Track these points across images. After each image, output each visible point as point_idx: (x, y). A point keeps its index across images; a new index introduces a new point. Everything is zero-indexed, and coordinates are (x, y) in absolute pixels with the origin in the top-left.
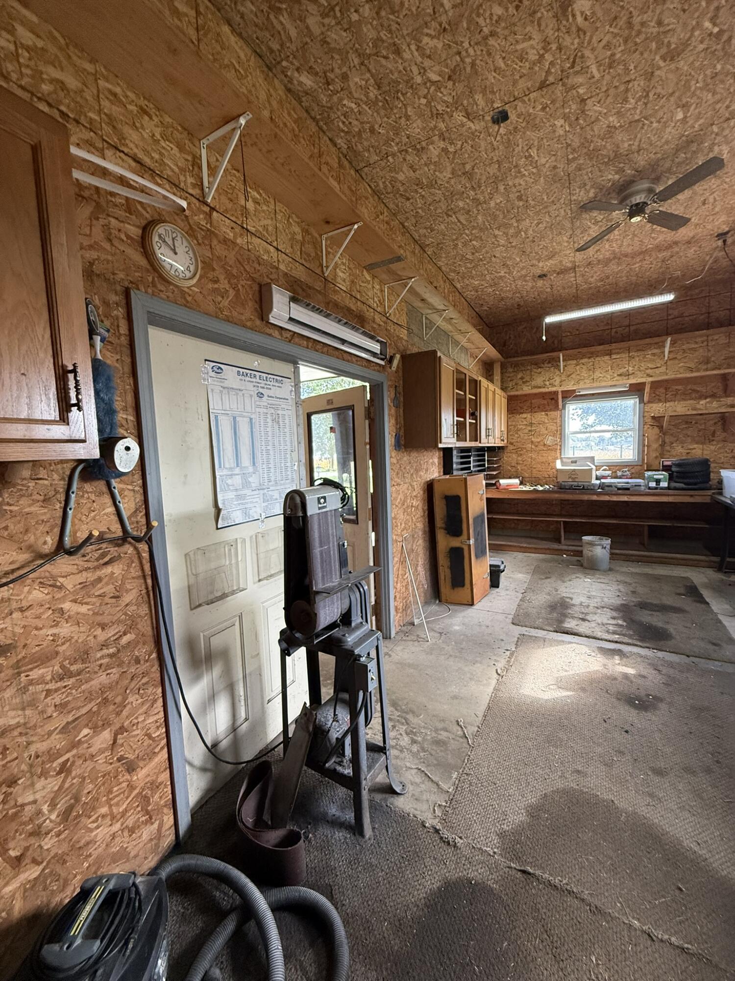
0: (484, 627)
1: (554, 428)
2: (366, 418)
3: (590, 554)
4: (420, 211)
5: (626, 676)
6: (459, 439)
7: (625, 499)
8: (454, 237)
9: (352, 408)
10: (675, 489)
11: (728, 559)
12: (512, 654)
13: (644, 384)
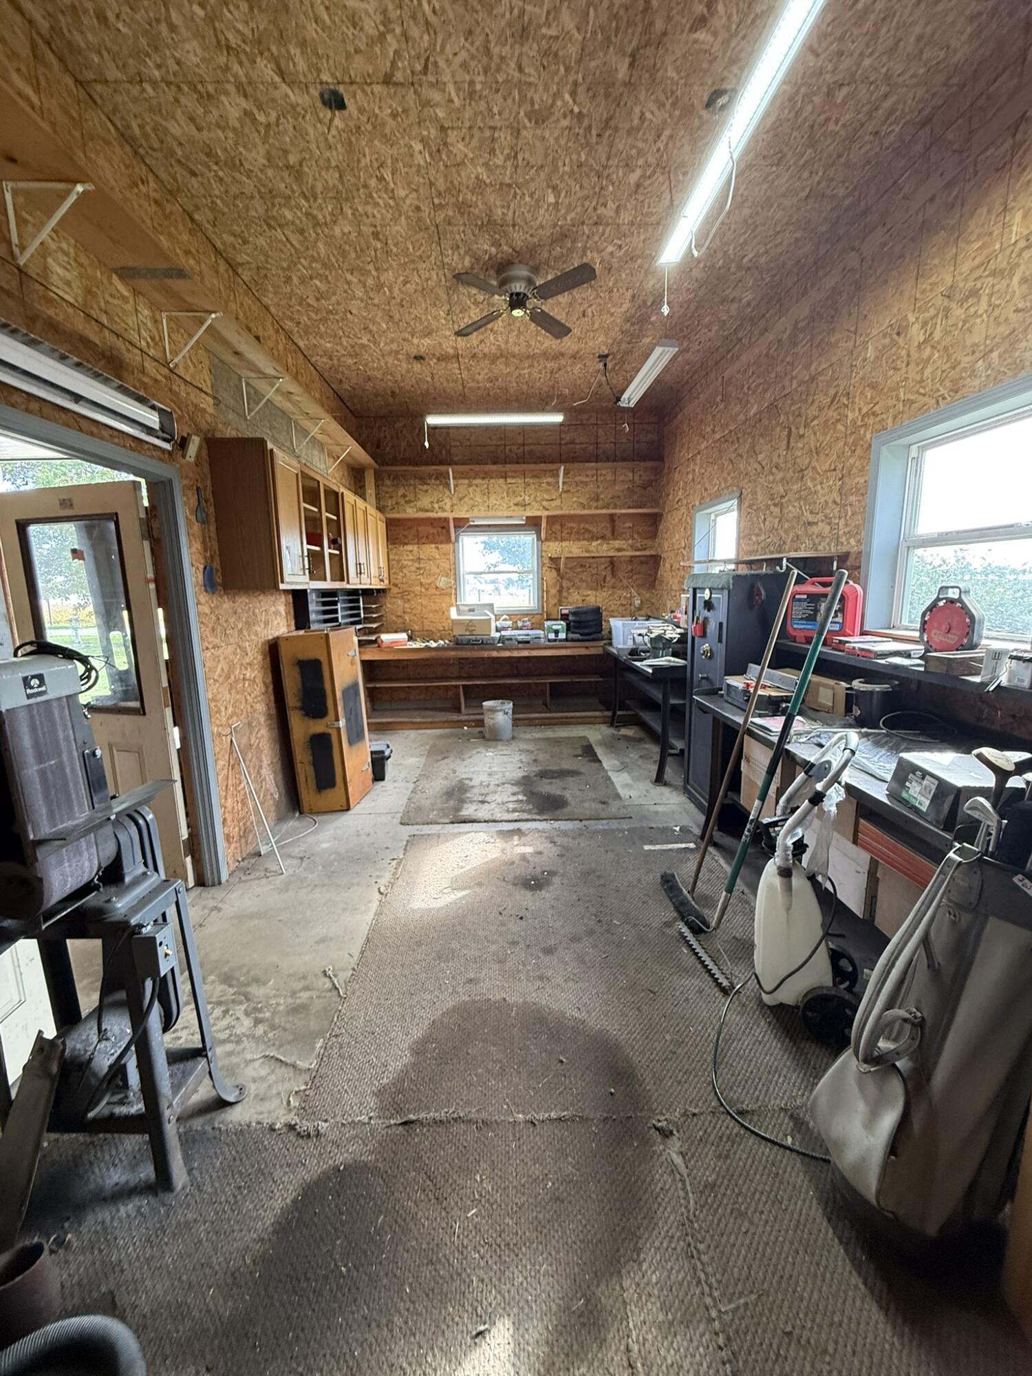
0: (363, 837)
1: (447, 566)
2: (143, 538)
3: (491, 722)
4: (218, 201)
5: (524, 857)
6: (313, 577)
7: (526, 653)
8: (285, 265)
9: (114, 517)
10: (573, 640)
11: (619, 713)
12: (399, 864)
13: (540, 518)
